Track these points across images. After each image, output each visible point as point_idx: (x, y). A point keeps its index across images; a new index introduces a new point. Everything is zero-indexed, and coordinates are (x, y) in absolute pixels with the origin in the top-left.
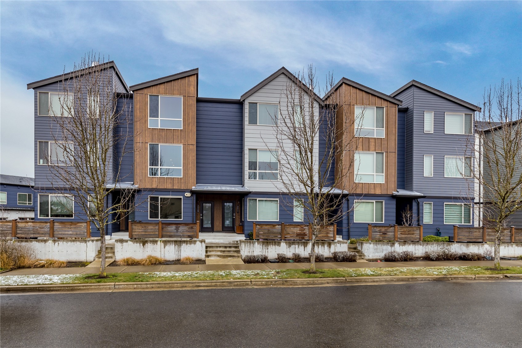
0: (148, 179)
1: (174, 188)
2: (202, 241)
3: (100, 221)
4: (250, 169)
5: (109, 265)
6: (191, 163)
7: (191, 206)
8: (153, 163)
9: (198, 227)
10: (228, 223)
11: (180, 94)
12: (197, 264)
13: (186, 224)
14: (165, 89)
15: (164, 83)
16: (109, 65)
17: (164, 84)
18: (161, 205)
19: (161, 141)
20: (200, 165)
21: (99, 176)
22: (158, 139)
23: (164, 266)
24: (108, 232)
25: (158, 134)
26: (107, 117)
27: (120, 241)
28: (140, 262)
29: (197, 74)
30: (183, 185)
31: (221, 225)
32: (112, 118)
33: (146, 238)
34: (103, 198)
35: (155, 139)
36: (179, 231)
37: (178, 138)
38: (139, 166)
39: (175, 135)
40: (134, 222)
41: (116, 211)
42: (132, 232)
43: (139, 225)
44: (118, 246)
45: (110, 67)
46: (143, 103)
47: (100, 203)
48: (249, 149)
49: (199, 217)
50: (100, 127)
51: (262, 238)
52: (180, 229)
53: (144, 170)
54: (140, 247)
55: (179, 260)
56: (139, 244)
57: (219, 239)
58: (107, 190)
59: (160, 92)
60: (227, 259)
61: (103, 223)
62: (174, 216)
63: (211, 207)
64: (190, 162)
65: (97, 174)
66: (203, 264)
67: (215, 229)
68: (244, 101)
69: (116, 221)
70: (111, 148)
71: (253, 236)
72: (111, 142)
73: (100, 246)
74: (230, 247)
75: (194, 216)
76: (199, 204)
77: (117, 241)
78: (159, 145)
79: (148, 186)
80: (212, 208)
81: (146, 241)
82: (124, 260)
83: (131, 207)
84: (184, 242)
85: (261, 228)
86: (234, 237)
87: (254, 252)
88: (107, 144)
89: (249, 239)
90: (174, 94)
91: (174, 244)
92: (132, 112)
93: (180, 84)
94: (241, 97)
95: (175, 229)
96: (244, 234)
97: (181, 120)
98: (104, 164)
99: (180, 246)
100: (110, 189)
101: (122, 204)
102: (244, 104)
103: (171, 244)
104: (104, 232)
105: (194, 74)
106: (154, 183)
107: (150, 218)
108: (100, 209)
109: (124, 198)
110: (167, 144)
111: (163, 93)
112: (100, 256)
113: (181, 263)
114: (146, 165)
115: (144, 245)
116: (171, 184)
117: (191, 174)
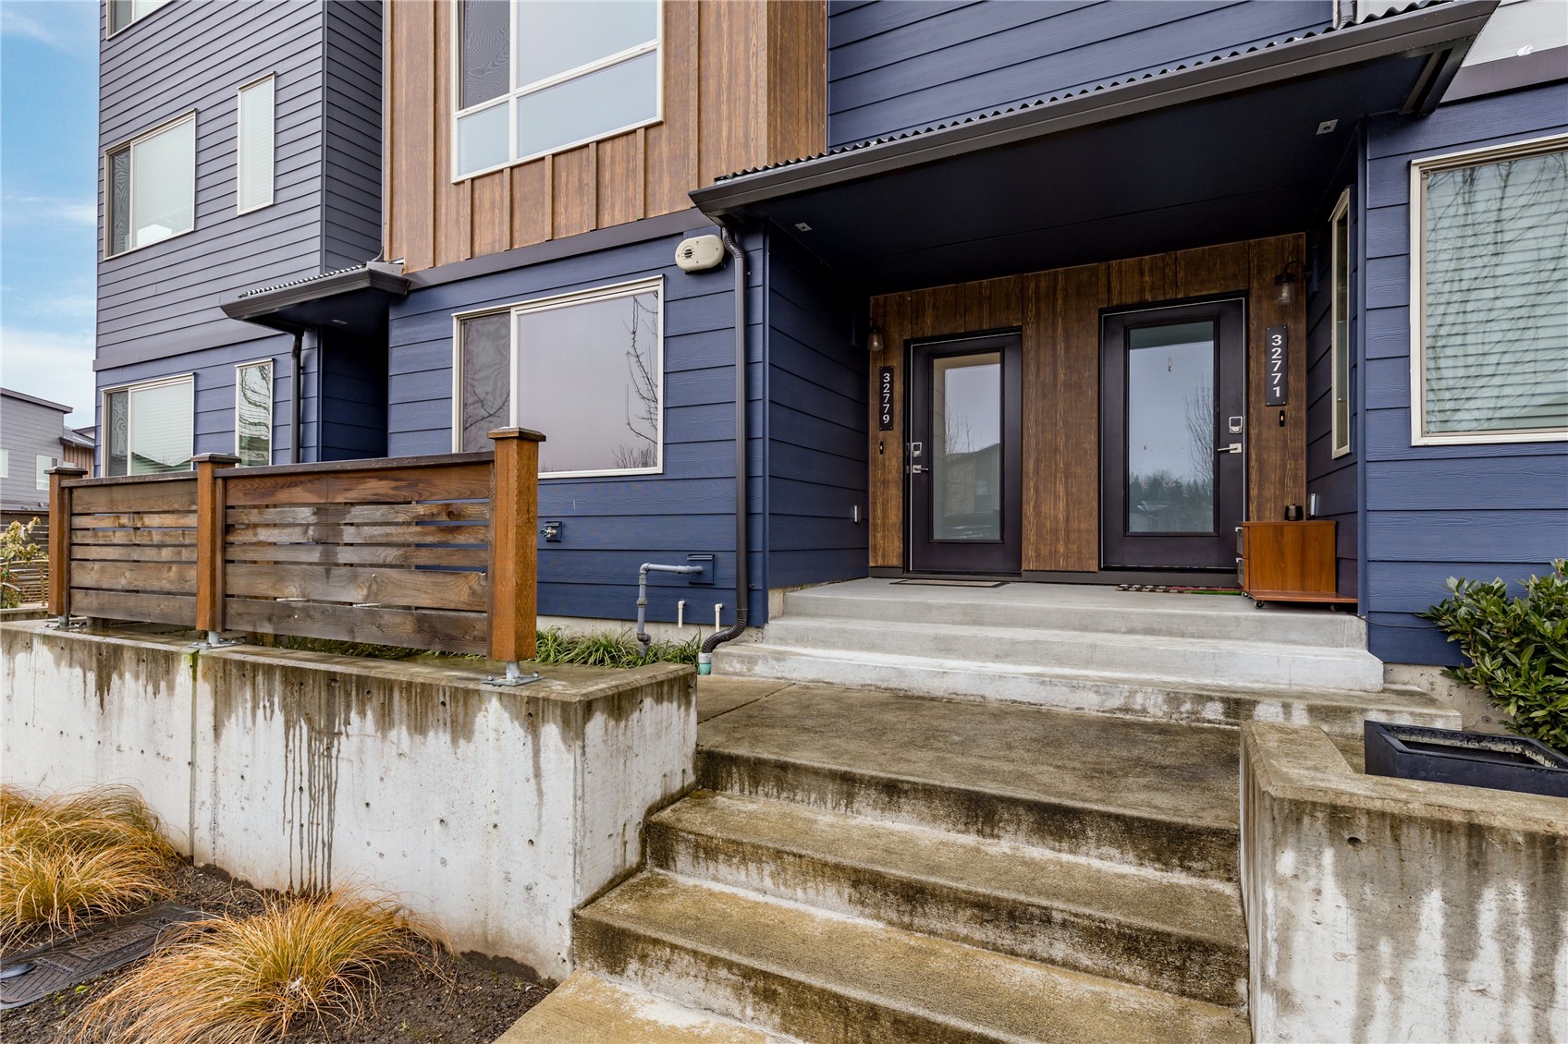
0: (452, 198)
1: (607, 221)
38: (407, 129)
53: (431, 146)
75: (757, 432)
79: (454, 250)
106: (484, 217)
114: (443, 108)
116: (582, 196)
117: (730, 72)
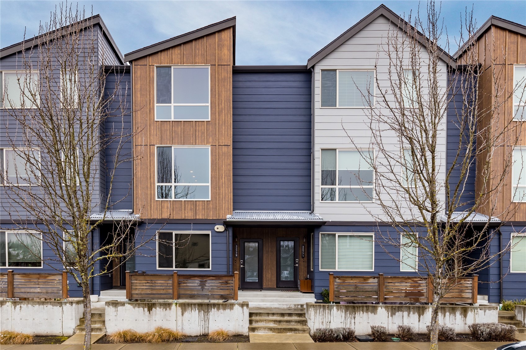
0: (155, 204)
1: (198, 218)
2: (244, 305)
3: (82, 271)
4: (324, 183)
5: (97, 342)
6: (225, 175)
7: (224, 247)
8: (163, 178)
9: (236, 281)
10: (286, 274)
11: (206, 63)
12: (236, 342)
13: (217, 277)
14: (181, 55)
15: (180, 45)
16: (93, 22)
17: (179, 47)
18: (176, 245)
19: (176, 141)
20: (239, 179)
21: (80, 201)
22: (171, 139)
23: (182, 344)
24: (94, 290)
25: (171, 129)
26: (91, 105)
27: (113, 303)
28: (145, 336)
29: (234, 27)
30: (211, 212)
31: (274, 279)
32: (98, 108)
33: (153, 298)
34: (87, 235)
35: (166, 139)
36: (206, 288)
37: (203, 135)
38: (140, 184)
39: (198, 131)
40: (134, 274)
41: (107, 256)
42: (131, 289)
43: (142, 278)
44: (110, 312)
45: (94, 25)
46: (147, 80)
47: (82, 243)
48: (322, 150)
49: (238, 265)
50: (81, 122)
51: (345, 301)
52: (207, 285)
53: (149, 190)
54: (144, 314)
55: (205, 335)
56: (142, 309)
57: (271, 302)
58: (93, 222)
59: (173, 60)
60: (286, 334)
61: (86, 275)
62: (197, 264)
63: (257, 248)
64: (223, 175)
65: (76, 197)
66: (246, 342)
67: (264, 284)
68: (313, 67)
69: (106, 271)
70: (98, 155)
71: (329, 296)
72: (97, 146)
73: (83, 311)
74: (290, 315)
75: (231, 263)
76: (238, 243)
77: (108, 303)
78: (173, 148)
79: (156, 216)
80: (260, 250)
81: (154, 304)
82: (120, 334)
83: (130, 250)
84: (214, 305)
85: (344, 282)
86: (297, 299)
87: (330, 322)
88: (91, 148)
89: (321, 301)
90: (196, 63)
91: (198, 309)
92: (129, 95)
93: (205, 45)
94: (309, 60)
95: (200, 285)
96: (313, 293)
97: (207, 104)
98: (87, 182)
99: (208, 312)
100: (97, 221)
101: (115, 245)
102: (313, 73)
103: (193, 309)
104: (89, 290)
105: (229, 28)
106: (165, 210)
107: (160, 266)
108: (82, 253)
109: (119, 235)
110: (186, 147)
111: (178, 62)
112: (83, 327)
113: (209, 339)
114: (152, 181)
115: (150, 310)
116: (191, 211)
117: (225, 194)
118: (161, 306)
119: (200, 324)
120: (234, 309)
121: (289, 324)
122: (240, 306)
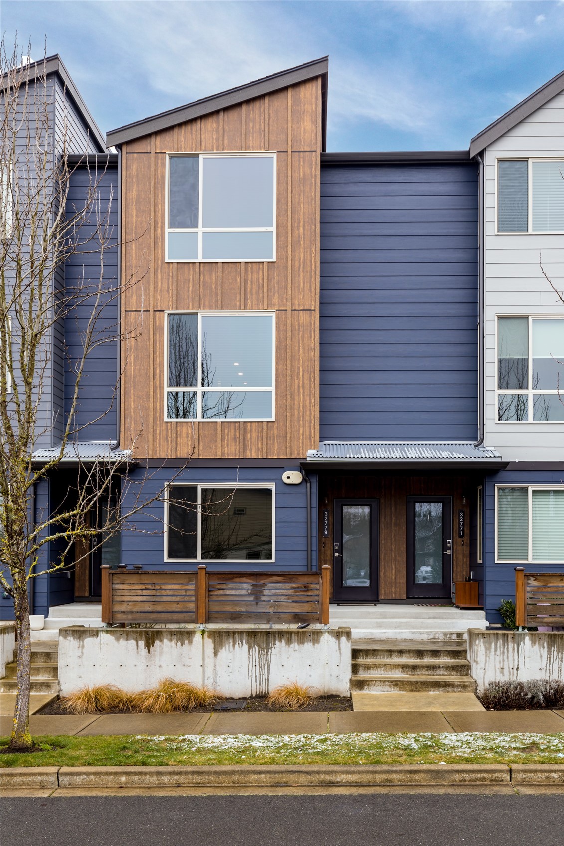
0: (164, 428)
1: (248, 456)
2: (341, 633)
3: (15, 565)
4: (504, 385)
5: (41, 711)
6: (303, 370)
7: (301, 515)
8: (178, 377)
9: (325, 585)
10: (425, 572)
11: (268, 147)
12: (324, 710)
13: (287, 576)
14: (218, 132)
15: (217, 112)
16: (46, 70)
17: (215, 118)
18: (203, 510)
19: (207, 303)
20: (332, 377)
21: (14, 423)
22: (197, 298)
23: (215, 715)
24: (37, 604)
25: (197, 280)
26: (40, 232)
27: (74, 631)
28: (139, 699)
29: (324, 77)
30: (276, 445)
31: (403, 580)
32: (54, 236)
33: (157, 622)
34: (25, 492)
35: (186, 297)
36: (263, 598)
37: (261, 290)
38: (134, 388)
39: (252, 282)
40: (118, 570)
41: (65, 534)
42: (112, 601)
43: (134, 579)
44: (68, 648)
45: (49, 75)
46: (150, 183)
47: (15, 507)
48: (500, 318)
49: (329, 553)
50: (18, 264)
51: (547, 624)
52: (266, 592)
53: (151, 400)
54: (138, 653)
55: (262, 697)
56: (133, 642)
57: (396, 628)
58: (37, 466)
59: (203, 143)
60: (426, 693)
61: (22, 572)
62: (245, 552)
63: (367, 518)
64: (301, 370)
65: (6, 414)
66: (345, 710)
67: (382, 591)
68: (481, 154)
69: (62, 565)
70: (49, 331)
71: (514, 615)
72: (49, 314)
73: (14, 647)
74: (435, 654)
75: (314, 548)
76: (329, 508)
77: (65, 632)
78: (200, 316)
79: (165, 452)
80: (374, 522)
81: (157, 632)
82: (87, 694)
83: (111, 520)
84: (281, 634)
85: (545, 586)
86: (449, 621)
87: (517, 669)
88: (38, 316)
89: (499, 625)
90: (247, 148)
91: (248, 643)
92: (115, 212)
93: (267, 112)
94: (473, 141)
95: (252, 594)
96: (481, 609)
97: (269, 229)
98: (28, 383)
99: (268, 648)
100: (45, 463)
101: (82, 511)
102: (481, 166)
103: (238, 642)
104: (27, 604)
105: (315, 78)
106: (182, 441)
107: (170, 556)
108: (16, 528)
109: (89, 491)
110: (225, 314)
111: (213, 146)
112: (14, 680)
113: (270, 705)
114: (157, 383)
115: (149, 644)
116: (236, 442)
117: (303, 409)
118: (173, 637)
119: (250, 674)
120: (321, 642)
121: (432, 673)
122: (333, 636)
